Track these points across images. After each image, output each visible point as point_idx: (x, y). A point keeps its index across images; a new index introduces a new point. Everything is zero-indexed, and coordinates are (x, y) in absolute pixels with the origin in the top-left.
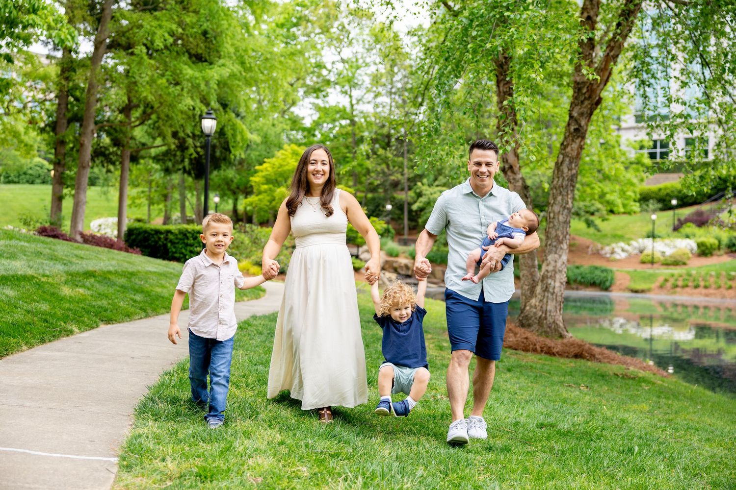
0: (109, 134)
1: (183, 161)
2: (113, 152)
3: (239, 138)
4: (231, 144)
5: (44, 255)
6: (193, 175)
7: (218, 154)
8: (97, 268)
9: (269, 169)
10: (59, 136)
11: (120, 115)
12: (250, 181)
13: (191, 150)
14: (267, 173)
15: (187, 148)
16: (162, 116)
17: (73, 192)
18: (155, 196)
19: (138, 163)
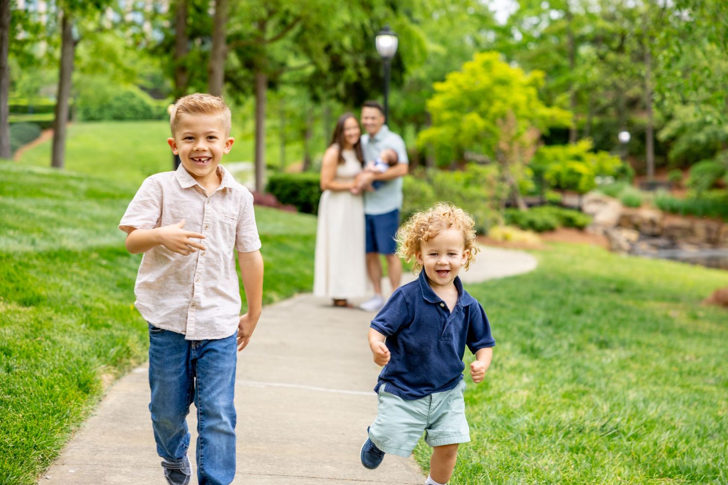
0: (240, 53)
1: (335, 85)
2: (244, 77)
3: (415, 52)
10: (179, 60)
13: (351, 71)
15: (343, 68)
16: (309, 25)
18: (291, 132)
19: (276, 90)
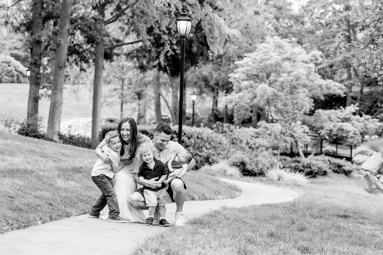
0: (83, 32)
1: (158, 57)
2: (87, 49)
3: (216, 33)
4: (209, 40)
5: (37, 153)
6: (169, 72)
7: (195, 49)
8: (82, 165)
9: (250, 63)
10: (36, 36)
11: (93, 11)
12: (230, 78)
13: (168, 48)
14: (249, 68)
15: (163, 45)
16: (137, 12)
17: (50, 92)
19: (112, 61)
